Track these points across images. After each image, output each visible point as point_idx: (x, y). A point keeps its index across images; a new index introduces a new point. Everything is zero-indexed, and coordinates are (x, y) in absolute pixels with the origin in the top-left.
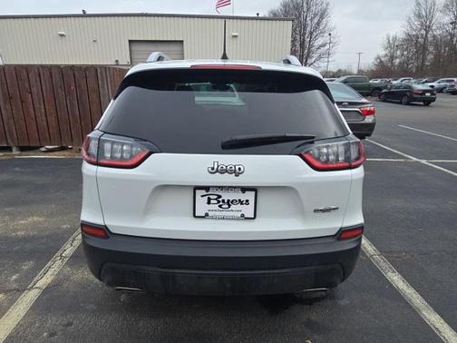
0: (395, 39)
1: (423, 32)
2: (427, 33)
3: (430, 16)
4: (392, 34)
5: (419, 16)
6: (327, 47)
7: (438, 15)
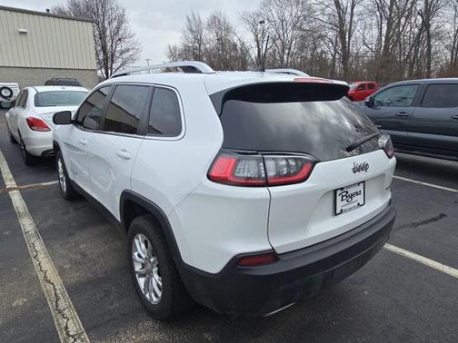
0: (175, 48)
1: (197, 44)
2: (200, 45)
3: (199, 31)
4: (172, 45)
5: (192, 31)
6: (131, 53)
7: (205, 32)
